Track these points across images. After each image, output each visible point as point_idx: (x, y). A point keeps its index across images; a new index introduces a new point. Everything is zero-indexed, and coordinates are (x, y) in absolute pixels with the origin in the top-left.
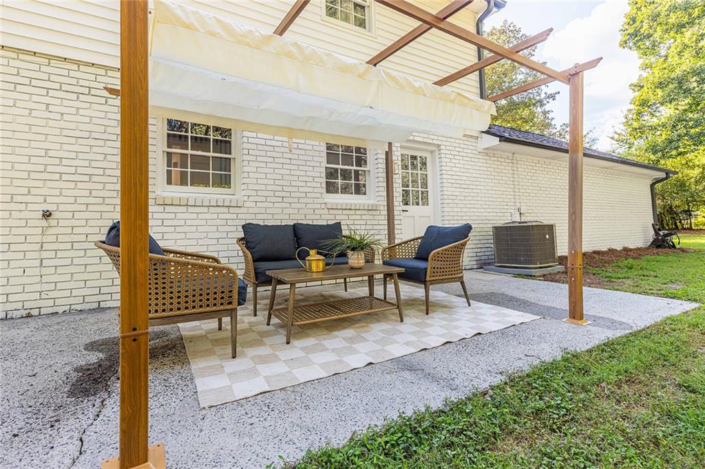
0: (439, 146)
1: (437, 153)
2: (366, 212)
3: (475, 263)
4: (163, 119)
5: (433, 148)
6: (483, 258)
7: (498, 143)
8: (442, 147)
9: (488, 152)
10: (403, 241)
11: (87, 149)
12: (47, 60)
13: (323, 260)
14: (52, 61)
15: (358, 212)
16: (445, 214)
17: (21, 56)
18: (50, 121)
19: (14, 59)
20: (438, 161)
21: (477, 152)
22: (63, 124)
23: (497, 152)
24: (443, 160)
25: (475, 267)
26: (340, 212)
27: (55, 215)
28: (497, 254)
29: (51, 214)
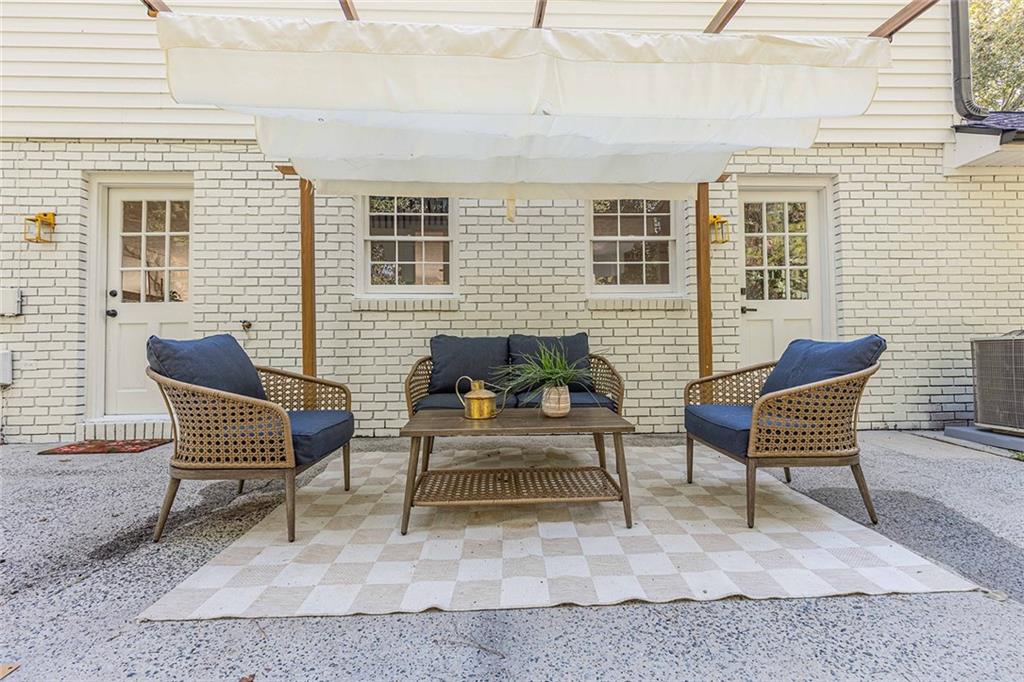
0: (833, 177)
1: (830, 191)
2: (662, 314)
3: (925, 417)
4: (364, 197)
5: (819, 183)
6: (948, 407)
7: (998, 147)
8: (841, 178)
9: (970, 173)
10: (740, 367)
11: (281, 246)
12: (245, 147)
13: (490, 398)
14: (250, 147)
15: (645, 315)
16: (846, 314)
17: (225, 148)
18: (249, 217)
19: (218, 152)
20: (831, 206)
21: (940, 178)
22: (260, 220)
23: (1003, 171)
24: (842, 203)
25: (925, 425)
26: (612, 315)
27: (255, 326)
28: (983, 402)
29: (250, 325)
